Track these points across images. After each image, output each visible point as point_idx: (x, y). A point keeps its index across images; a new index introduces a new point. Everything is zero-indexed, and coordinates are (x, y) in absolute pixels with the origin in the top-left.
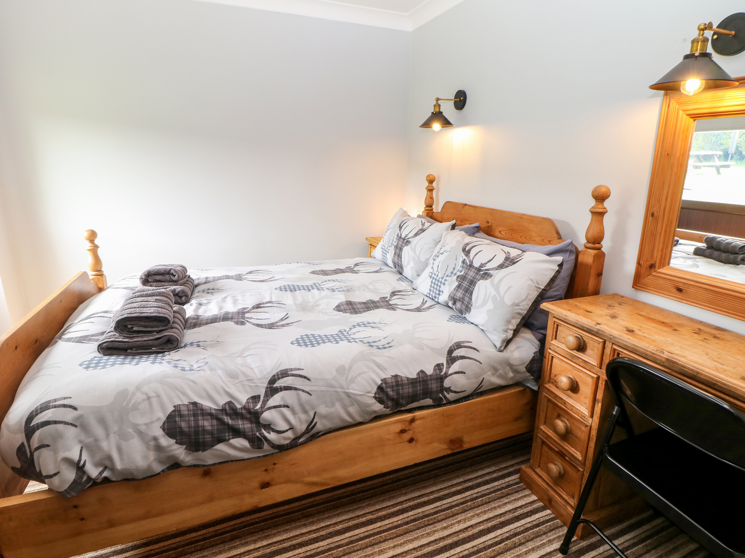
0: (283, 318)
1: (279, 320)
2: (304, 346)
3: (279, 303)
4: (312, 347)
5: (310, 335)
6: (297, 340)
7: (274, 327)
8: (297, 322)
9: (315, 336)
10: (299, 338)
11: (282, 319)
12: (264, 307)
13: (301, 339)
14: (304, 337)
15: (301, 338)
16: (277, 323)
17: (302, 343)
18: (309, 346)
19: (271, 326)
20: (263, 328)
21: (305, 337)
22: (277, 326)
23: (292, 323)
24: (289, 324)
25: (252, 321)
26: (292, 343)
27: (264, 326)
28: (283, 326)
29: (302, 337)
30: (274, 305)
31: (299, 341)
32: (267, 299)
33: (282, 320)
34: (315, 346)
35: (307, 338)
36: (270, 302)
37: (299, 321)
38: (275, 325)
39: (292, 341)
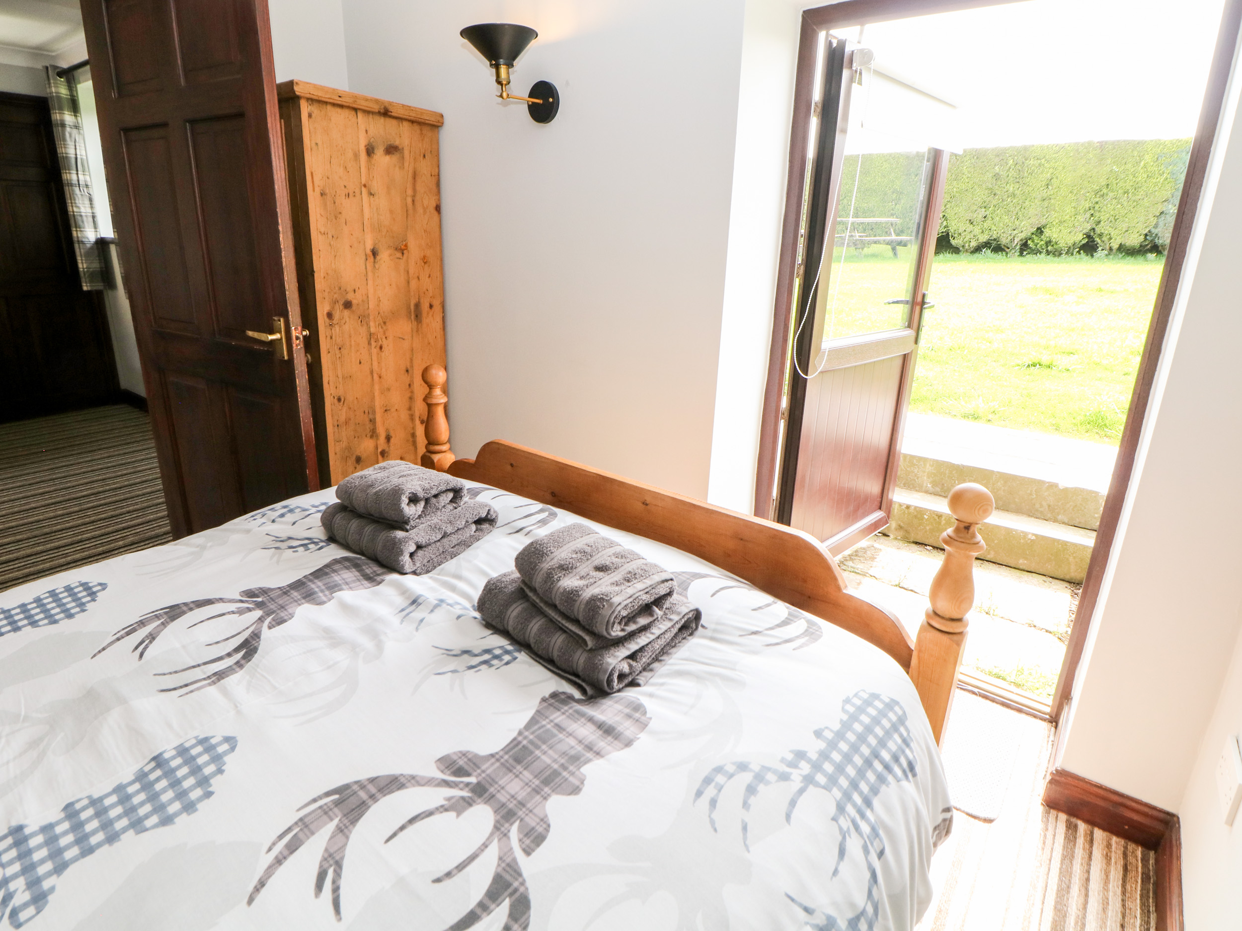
0: (151, 642)
1: (158, 633)
2: (72, 586)
3: (186, 685)
4: (54, 590)
5: (61, 619)
6: (93, 595)
7: (166, 613)
8: (104, 649)
9: (46, 621)
10: (89, 602)
11: (154, 639)
12: (229, 655)
13: (84, 600)
14: (78, 609)
15: (84, 604)
16: (163, 624)
17: (80, 592)
18: (63, 590)
19: (174, 612)
20: (193, 602)
21: (73, 611)
22: (157, 617)
23: (118, 639)
24: (128, 634)
25: (233, 607)
26: (103, 586)
27: (192, 605)
28: (142, 623)
29: (82, 606)
30: (198, 673)
31: (89, 595)
32: (231, 680)
33: (152, 637)
34: (48, 592)
35: (68, 610)
36: (220, 676)
37: (100, 652)
38: (165, 617)
39: (104, 589)
